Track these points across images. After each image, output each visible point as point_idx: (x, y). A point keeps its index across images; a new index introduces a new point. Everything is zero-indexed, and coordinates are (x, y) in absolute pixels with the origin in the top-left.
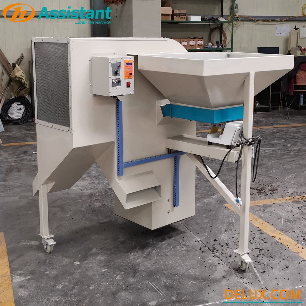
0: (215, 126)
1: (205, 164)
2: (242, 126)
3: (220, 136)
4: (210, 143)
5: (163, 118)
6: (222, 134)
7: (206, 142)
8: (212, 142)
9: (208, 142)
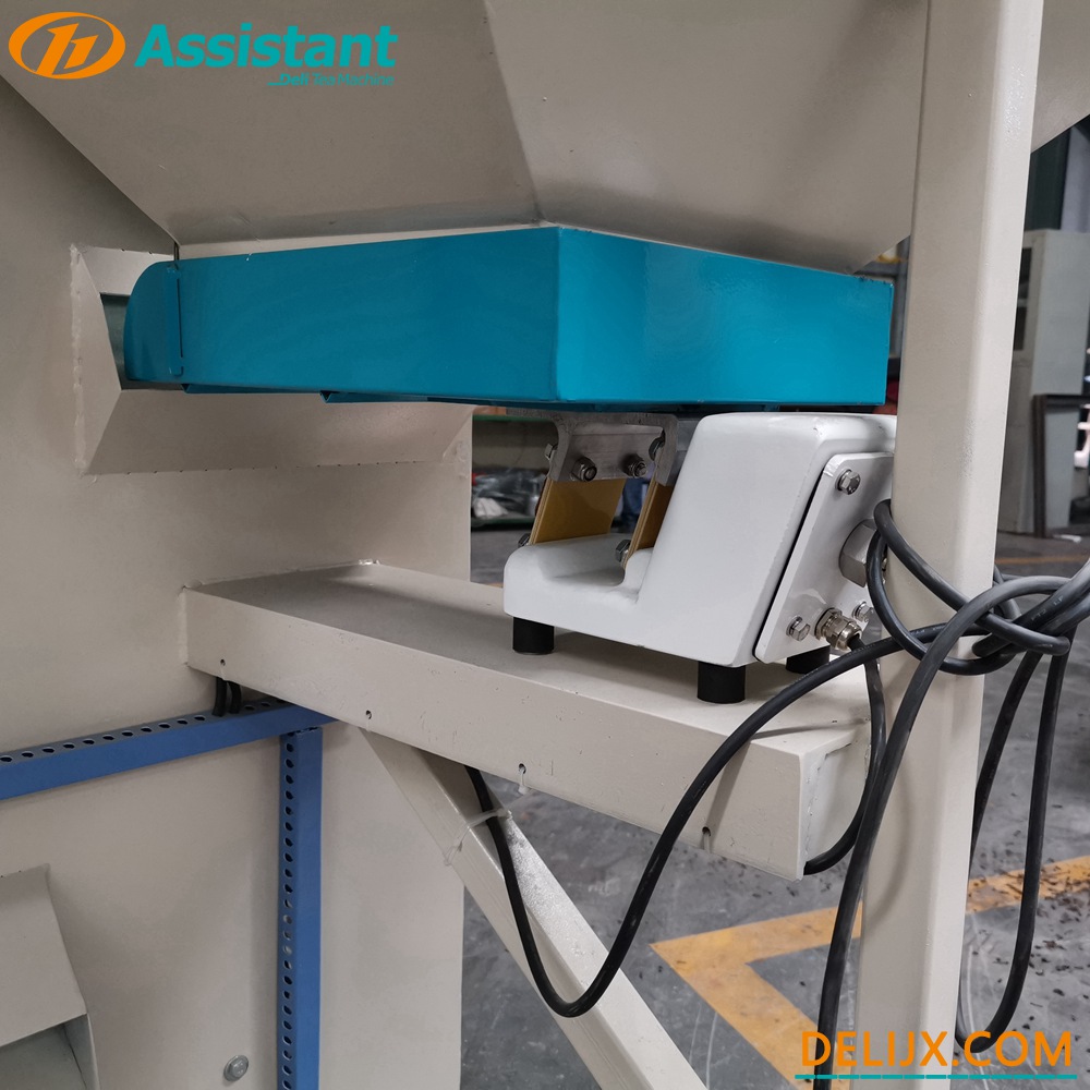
0: (582, 469)
1: (500, 813)
2: (876, 444)
3: (635, 563)
4: (534, 639)
5: (118, 405)
6: (649, 543)
7: (495, 619)
8: (551, 628)
9: (516, 620)
